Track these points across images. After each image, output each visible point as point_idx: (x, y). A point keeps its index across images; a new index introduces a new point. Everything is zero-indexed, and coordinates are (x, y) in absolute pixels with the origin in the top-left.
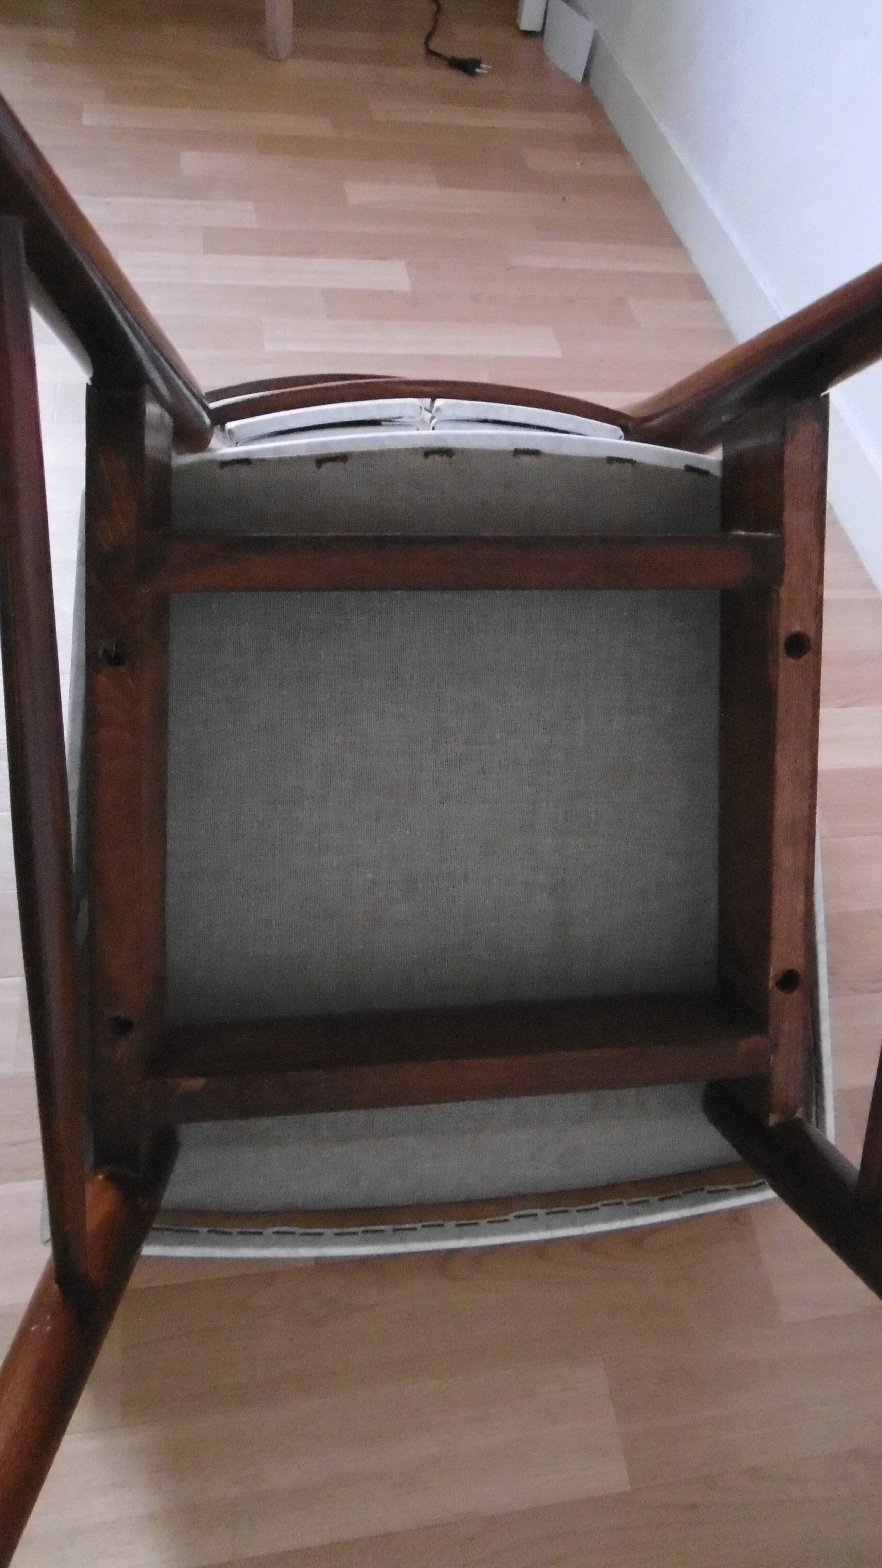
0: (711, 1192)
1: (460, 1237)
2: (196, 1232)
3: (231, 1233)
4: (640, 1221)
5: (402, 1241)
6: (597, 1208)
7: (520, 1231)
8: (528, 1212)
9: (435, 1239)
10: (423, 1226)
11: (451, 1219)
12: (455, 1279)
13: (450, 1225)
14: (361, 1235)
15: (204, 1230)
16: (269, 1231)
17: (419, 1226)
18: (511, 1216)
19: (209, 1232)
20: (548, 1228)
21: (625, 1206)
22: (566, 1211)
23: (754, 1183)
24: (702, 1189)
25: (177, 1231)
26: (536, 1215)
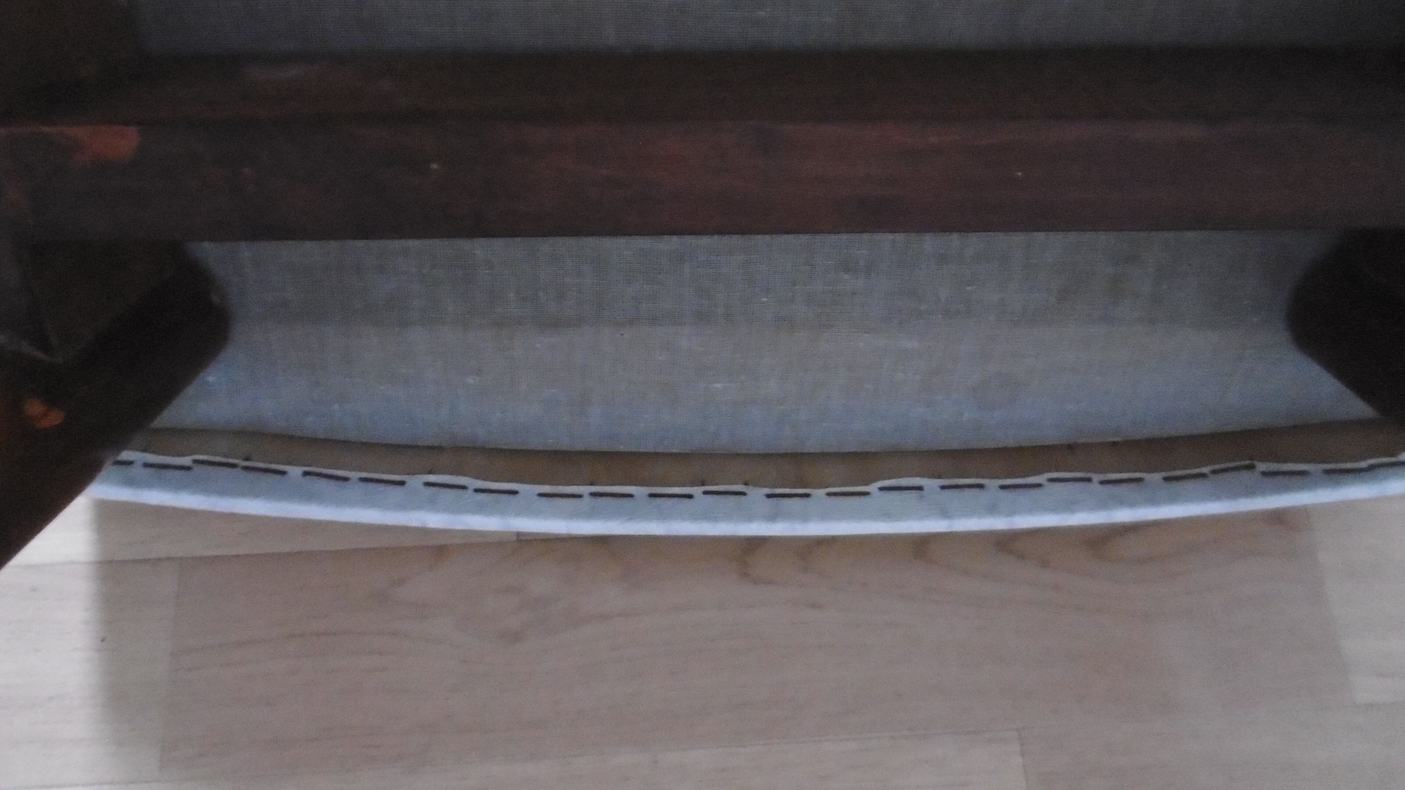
0: (1265, 474)
1: (773, 517)
2: (283, 473)
3: (346, 479)
4: (1123, 515)
5: (663, 516)
6: (1039, 486)
7: (887, 515)
8: (904, 482)
9: (728, 517)
10: (706, 493)
11: (757, 483)
12: (756, 582)
13: (757, 494)
14: (587, 500)
15: (295, 471)
16: (416, 481)
17: (697, 491)
18: (873, 488)
19: (306, 474)
20: (945, 514)
21: (1095, 487)
22: (981, 486)
23: (1363, 464)
24: (1251, 467)
25: (246, 468)
26: (920, 488)
